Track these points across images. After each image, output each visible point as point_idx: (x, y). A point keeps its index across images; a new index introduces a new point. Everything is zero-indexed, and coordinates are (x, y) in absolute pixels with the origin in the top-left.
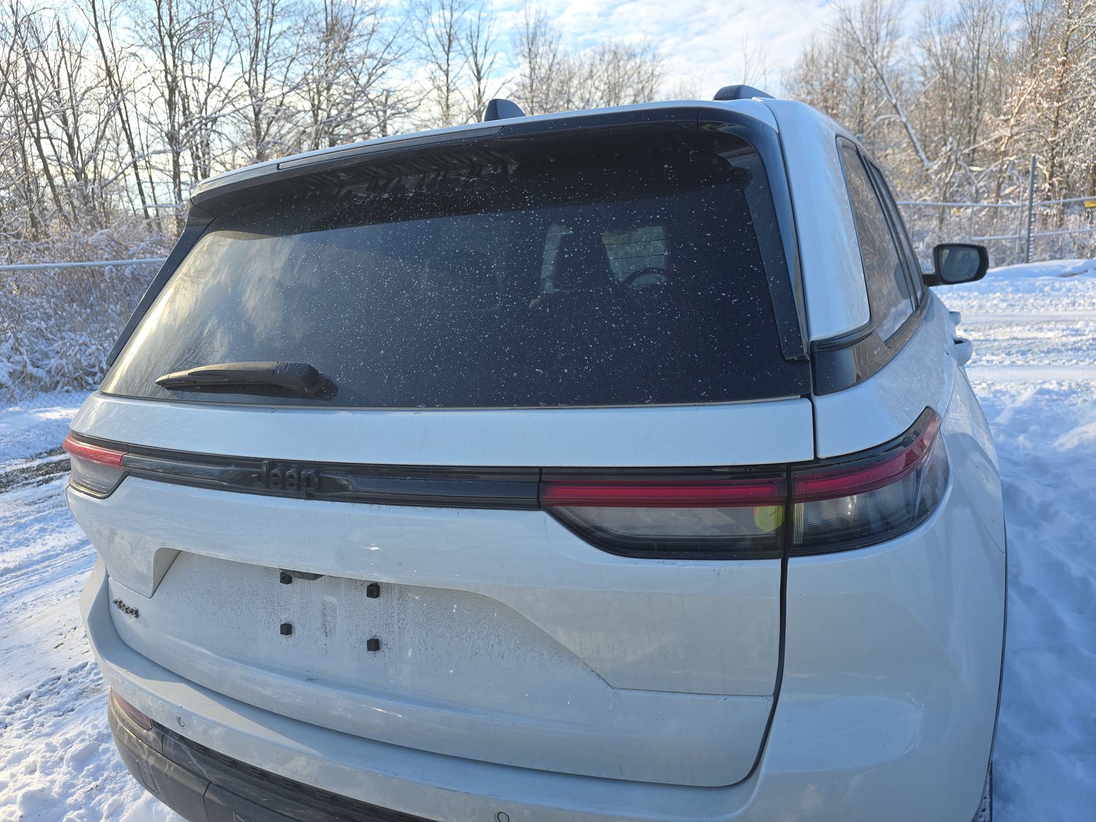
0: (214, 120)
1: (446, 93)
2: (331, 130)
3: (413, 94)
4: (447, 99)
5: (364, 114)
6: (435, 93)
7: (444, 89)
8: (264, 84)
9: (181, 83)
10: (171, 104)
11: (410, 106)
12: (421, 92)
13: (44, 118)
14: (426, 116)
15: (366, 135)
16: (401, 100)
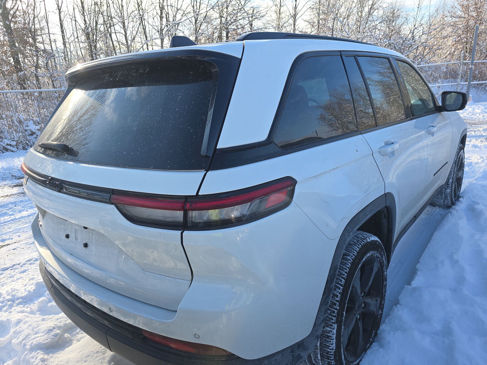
0: (178, 24)
1: (279, 7)
2: (227, 27)
3: (263, 9)
4: (280, 10)
5: (241, 19)
6: (274, 8)
7: (279, 6)
8: (200, 7)
9: (166, 8)
10: (161, 18)
11: (262, 14)
12: (268, 7)
13: (114, 25)
14: (269, 19)
15: (243, 29)
16: (258, 12)
